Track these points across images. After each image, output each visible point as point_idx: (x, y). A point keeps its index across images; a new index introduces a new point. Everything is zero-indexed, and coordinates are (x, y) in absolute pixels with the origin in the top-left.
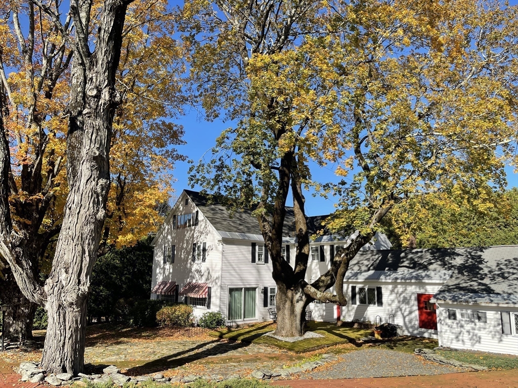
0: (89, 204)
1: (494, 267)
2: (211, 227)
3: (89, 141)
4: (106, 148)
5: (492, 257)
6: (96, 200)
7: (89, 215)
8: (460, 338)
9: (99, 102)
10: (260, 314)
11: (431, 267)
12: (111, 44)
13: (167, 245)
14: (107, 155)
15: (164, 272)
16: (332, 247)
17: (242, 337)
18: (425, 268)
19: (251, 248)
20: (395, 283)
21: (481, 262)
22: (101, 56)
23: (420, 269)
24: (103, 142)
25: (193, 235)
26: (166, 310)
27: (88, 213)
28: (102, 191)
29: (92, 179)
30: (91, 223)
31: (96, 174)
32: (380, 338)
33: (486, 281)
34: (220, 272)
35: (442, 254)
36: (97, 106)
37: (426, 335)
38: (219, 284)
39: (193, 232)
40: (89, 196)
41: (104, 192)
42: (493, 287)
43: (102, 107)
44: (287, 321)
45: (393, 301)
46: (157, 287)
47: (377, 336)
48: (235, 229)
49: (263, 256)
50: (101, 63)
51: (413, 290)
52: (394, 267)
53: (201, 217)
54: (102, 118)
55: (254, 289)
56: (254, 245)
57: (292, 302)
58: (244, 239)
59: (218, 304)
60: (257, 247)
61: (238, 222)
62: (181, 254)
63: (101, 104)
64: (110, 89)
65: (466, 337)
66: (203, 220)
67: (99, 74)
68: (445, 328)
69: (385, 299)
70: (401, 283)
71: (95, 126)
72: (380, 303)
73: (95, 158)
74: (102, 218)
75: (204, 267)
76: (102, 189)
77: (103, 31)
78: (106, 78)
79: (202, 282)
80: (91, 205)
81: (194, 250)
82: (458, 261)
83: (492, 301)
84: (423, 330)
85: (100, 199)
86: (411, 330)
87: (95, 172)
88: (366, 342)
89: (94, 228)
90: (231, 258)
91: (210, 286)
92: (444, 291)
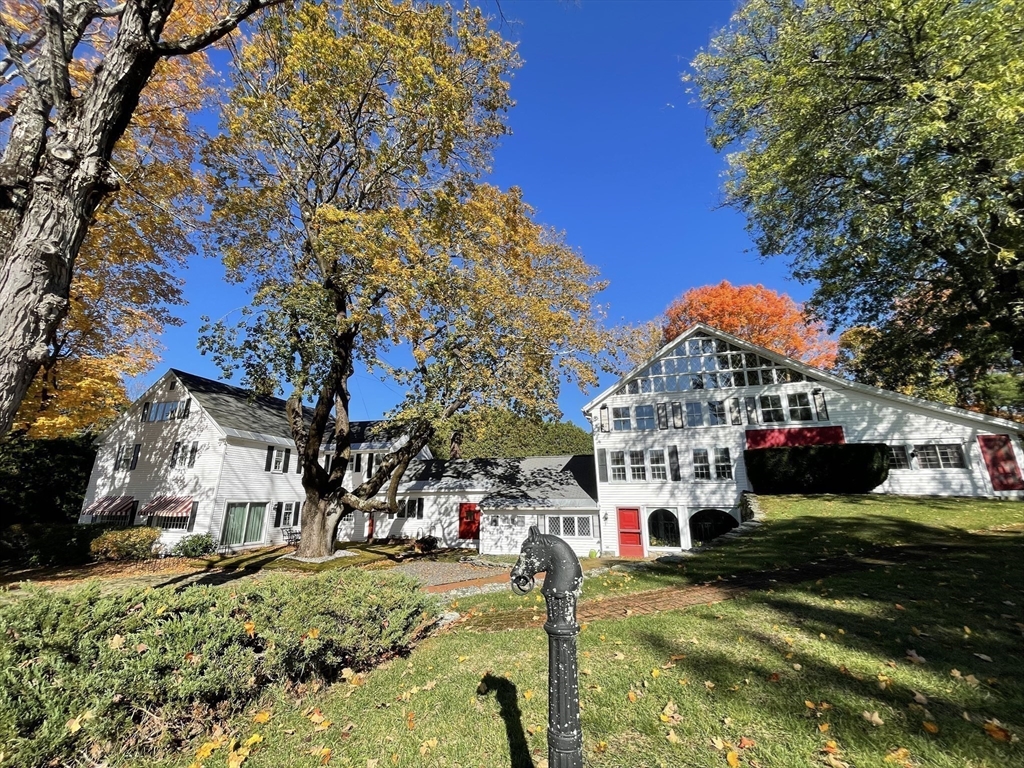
0: (15, 330)
1: (528, 476)
2: (210, 421)
3: (39, 228)
4: (72, 248)
5: (528, 466)
6: (32, 326)
7: (11, 349)
8: (499, 544)
9: (73, 172)
10: (268, 536)
11: (474, 476)
12: (119, 98)
13: (124, 444)
14: (72, 261)
15: (113, 483)
16: (371, 455)
17: (246, 564)
18: (468, 477)
19: (266, 452)
20: (438, 493)
21: (518, 472)
22: (93, 108)
23: (463, 478)
24: (68, 236)
25: (177, 430)
26: (112, 537)
27: (9, 344)
28: (50, 313)
29: (30, 290)
30: (12, 363)
31: (40, 283)
32: (420, 552)
33: (523, 488)
34: (217, 480)
35: (483, 464)
36: (69, 178)
37: (463, 546)
38: (212, 497)
39: (176, 427)
40: (17, 317)
41: (52, 316)
42: (529, 493)
43: (77, 183)
44: (315, 538)
45: (433, 513)
46: (95, 504)
47: (418, 550)
48: (247, 427)
49: (282, 464)
50: (90, 116)
51: (455, 500)
52: (438, 477)
53: (195, 406)
54: (72, 199)
55: (264, 505)
56: (271, 449)
57: (324, 515)
58: (258, 440)
59: (206, 523)
60: (275, 453)
61: (252, 419)
62: (150, 458)
63: (77, 178)
64: (99, 161)
65: (504, 542)
66: (197, 412)
67: (83, 131)
68: (487, 535)
69: (426, 511)
70: (444, 493)
71: (55, 207)
72: (420, 516)
73: (45, 257)
74: (39, 358)
75: (189, 474)
76: (50, 311)
77: (106, 73)
78: (95, 143)
79: (184, 495)
80: (20, 331)
81: (176, 451)
82: (499, 471)
83: (530, 506)
84: (461, 540)
85: (42, 326)
86: (449, 542)
87: (40, 280)
88: (406, 557)
89: (18, 372)
90: (236, 463)
91: (196, 500)
92: (488, 498)
